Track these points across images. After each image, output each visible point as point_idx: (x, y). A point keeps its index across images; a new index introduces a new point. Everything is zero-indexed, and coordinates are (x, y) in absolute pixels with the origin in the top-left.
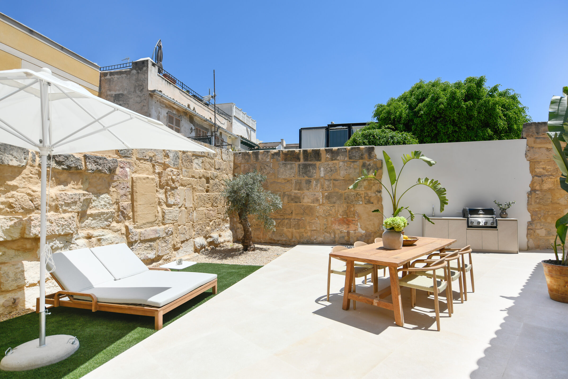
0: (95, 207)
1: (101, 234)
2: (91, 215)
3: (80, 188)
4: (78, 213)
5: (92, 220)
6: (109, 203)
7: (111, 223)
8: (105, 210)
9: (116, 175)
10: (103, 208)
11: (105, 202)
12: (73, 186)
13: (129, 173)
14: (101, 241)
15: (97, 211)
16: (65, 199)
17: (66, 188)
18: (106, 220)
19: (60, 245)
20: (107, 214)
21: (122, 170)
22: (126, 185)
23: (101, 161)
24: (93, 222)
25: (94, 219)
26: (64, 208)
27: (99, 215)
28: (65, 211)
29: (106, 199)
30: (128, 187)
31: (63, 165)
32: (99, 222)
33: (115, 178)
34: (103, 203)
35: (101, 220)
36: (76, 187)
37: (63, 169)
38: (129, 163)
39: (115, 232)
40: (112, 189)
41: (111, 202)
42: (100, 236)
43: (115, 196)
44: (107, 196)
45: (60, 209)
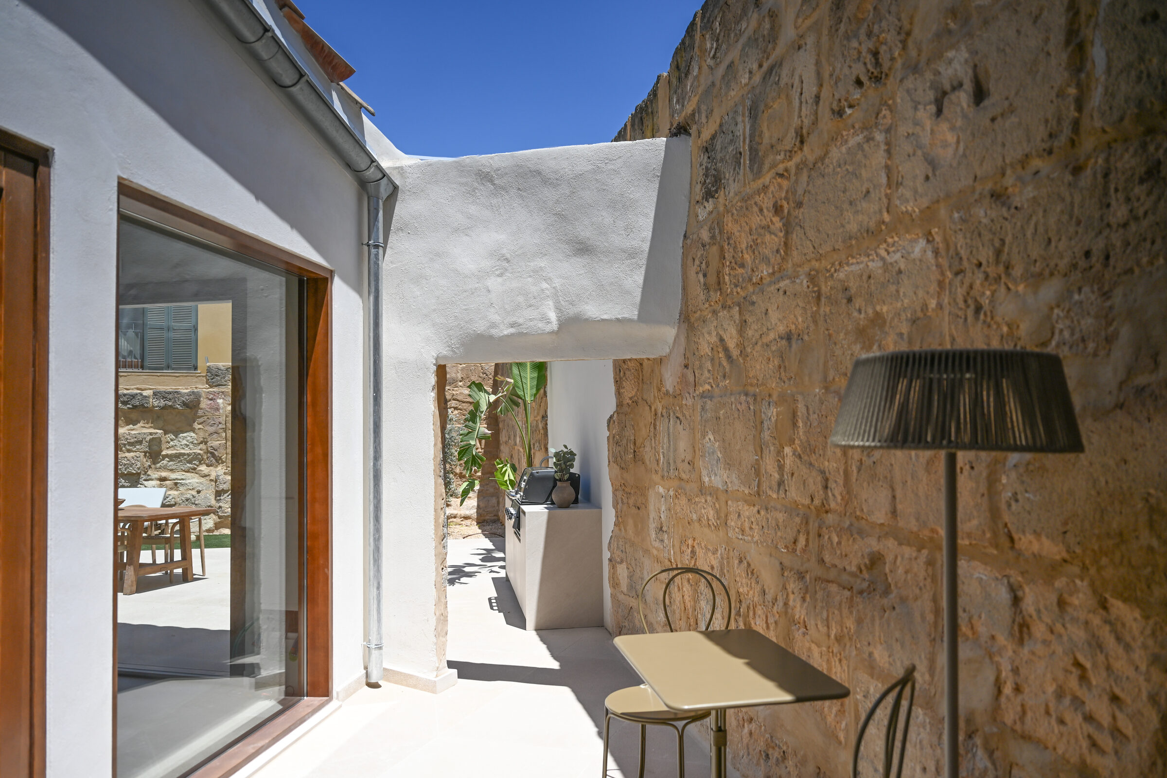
0: (172, 446)
1: (179, 477)
2: (167, 456)
3: (151, 427)
4: (145, 453)
5: (169, 462)
6: (192, 443)
7: (197, 466)
8: (186, 451)
9: (201, 409)
10: (183, 449)
11: (187, 441)
12: (143, 425)
13: (221, 406)
14: (178, 485)
15: (174, 452)
16: (127, 439)
17: (135, 427)
18: (190, 462)
19: (126, 484)
20: (189, 455)
21: (211, 402)
22: (217, 421)
23: (171, 396)
24: (171, 463)
25: (171, 461)
26: (128, 447)
27: (178, 456)
28: (129, 451)
29: (189, 438)
30: (220, 423)
31: (129, 404)
32: (179, 464)
33: (200, 413)
34: (184, 442)
35: (181, 461)
36: (147, 425)
37: (129, 408)
38: (223, 392)
39: (203, 477)
40: (196, 426)
41: (196, 442)
42: (177, 479)
43: (202, 434)
44: (192, 434)
45: (124, 449)
